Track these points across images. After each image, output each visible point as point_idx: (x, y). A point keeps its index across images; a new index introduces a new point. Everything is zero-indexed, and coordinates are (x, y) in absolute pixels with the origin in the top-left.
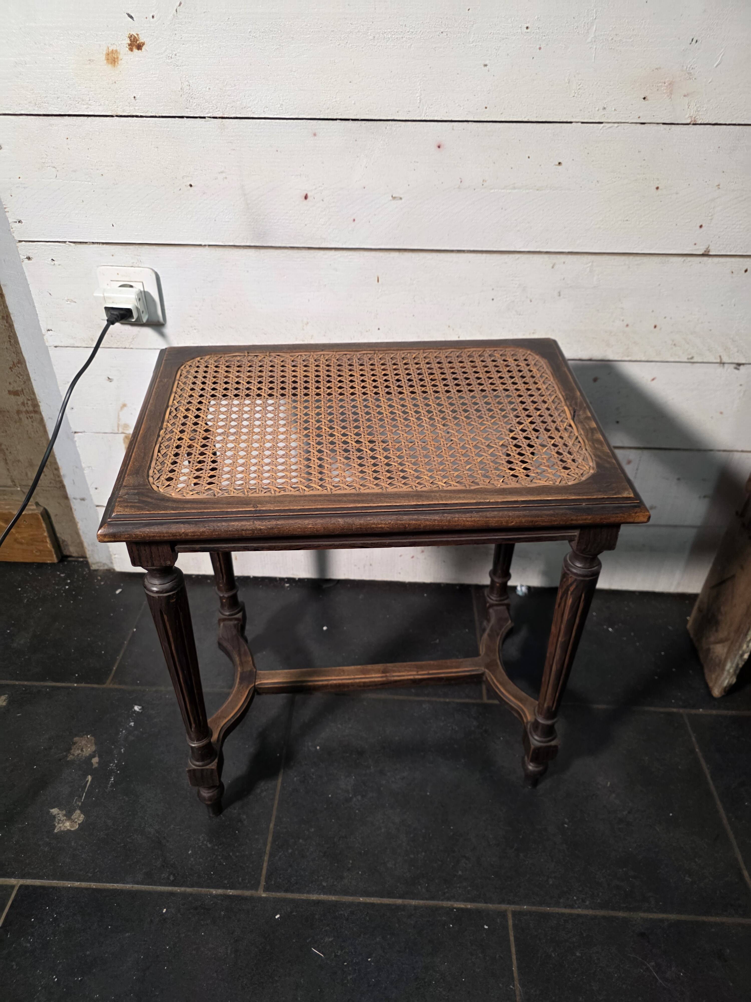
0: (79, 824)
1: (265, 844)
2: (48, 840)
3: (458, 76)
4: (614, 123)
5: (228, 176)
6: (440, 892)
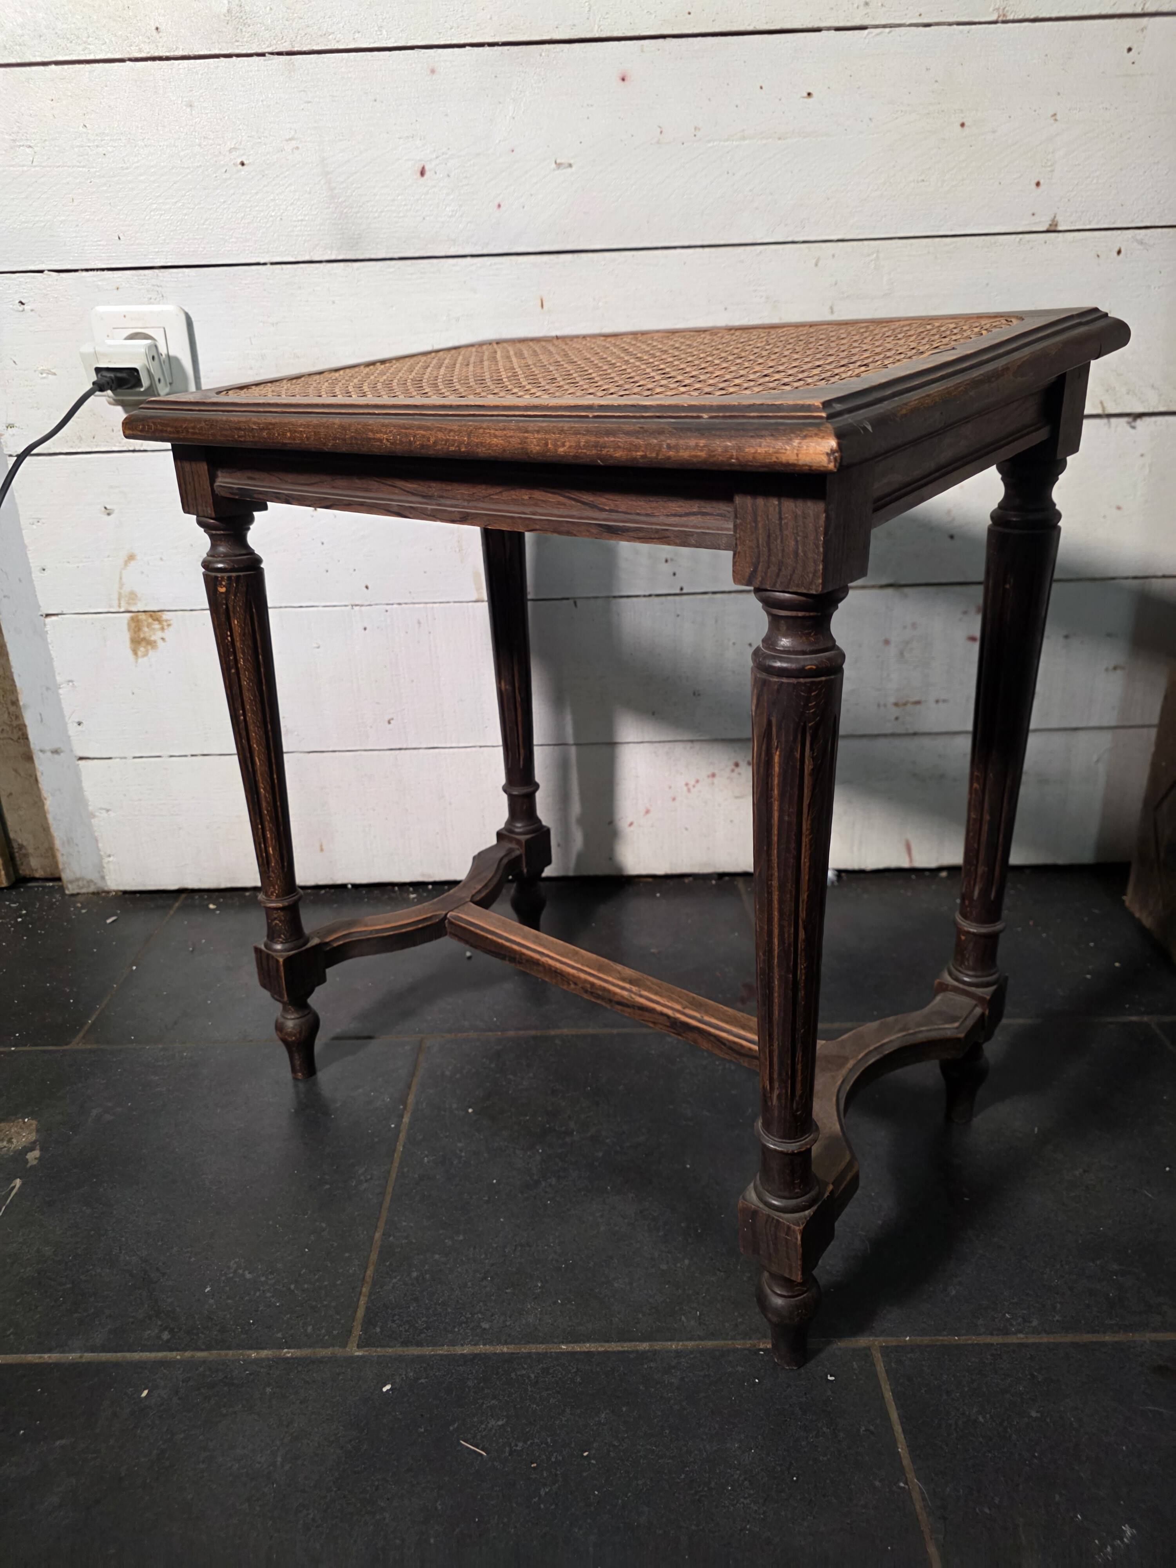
1: (364, 1267)
4: (884, 26)
5: (300, 146)
6: (727, 1325)
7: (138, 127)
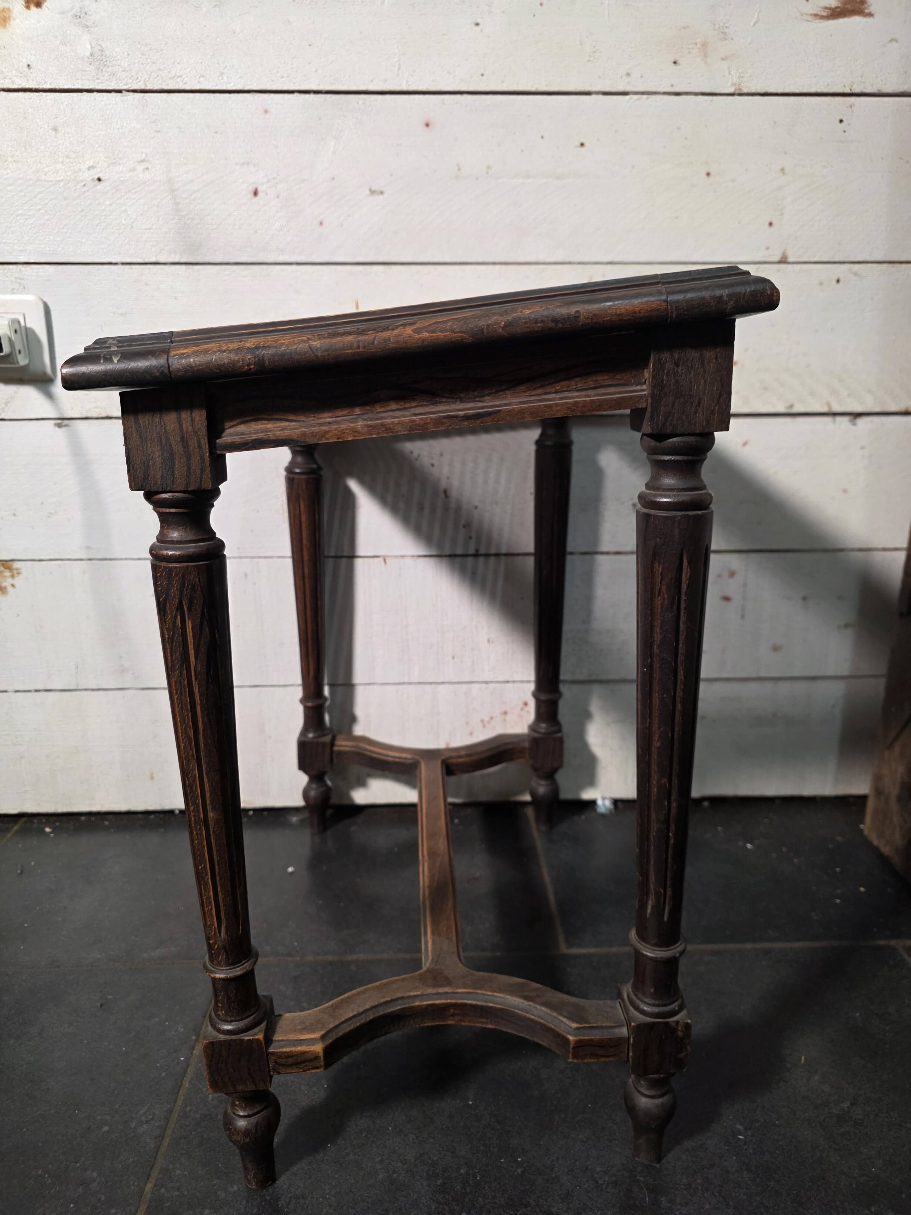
3: (445, 39)
4: (643, 93)
5: (150, 167)
7: (8, 146)
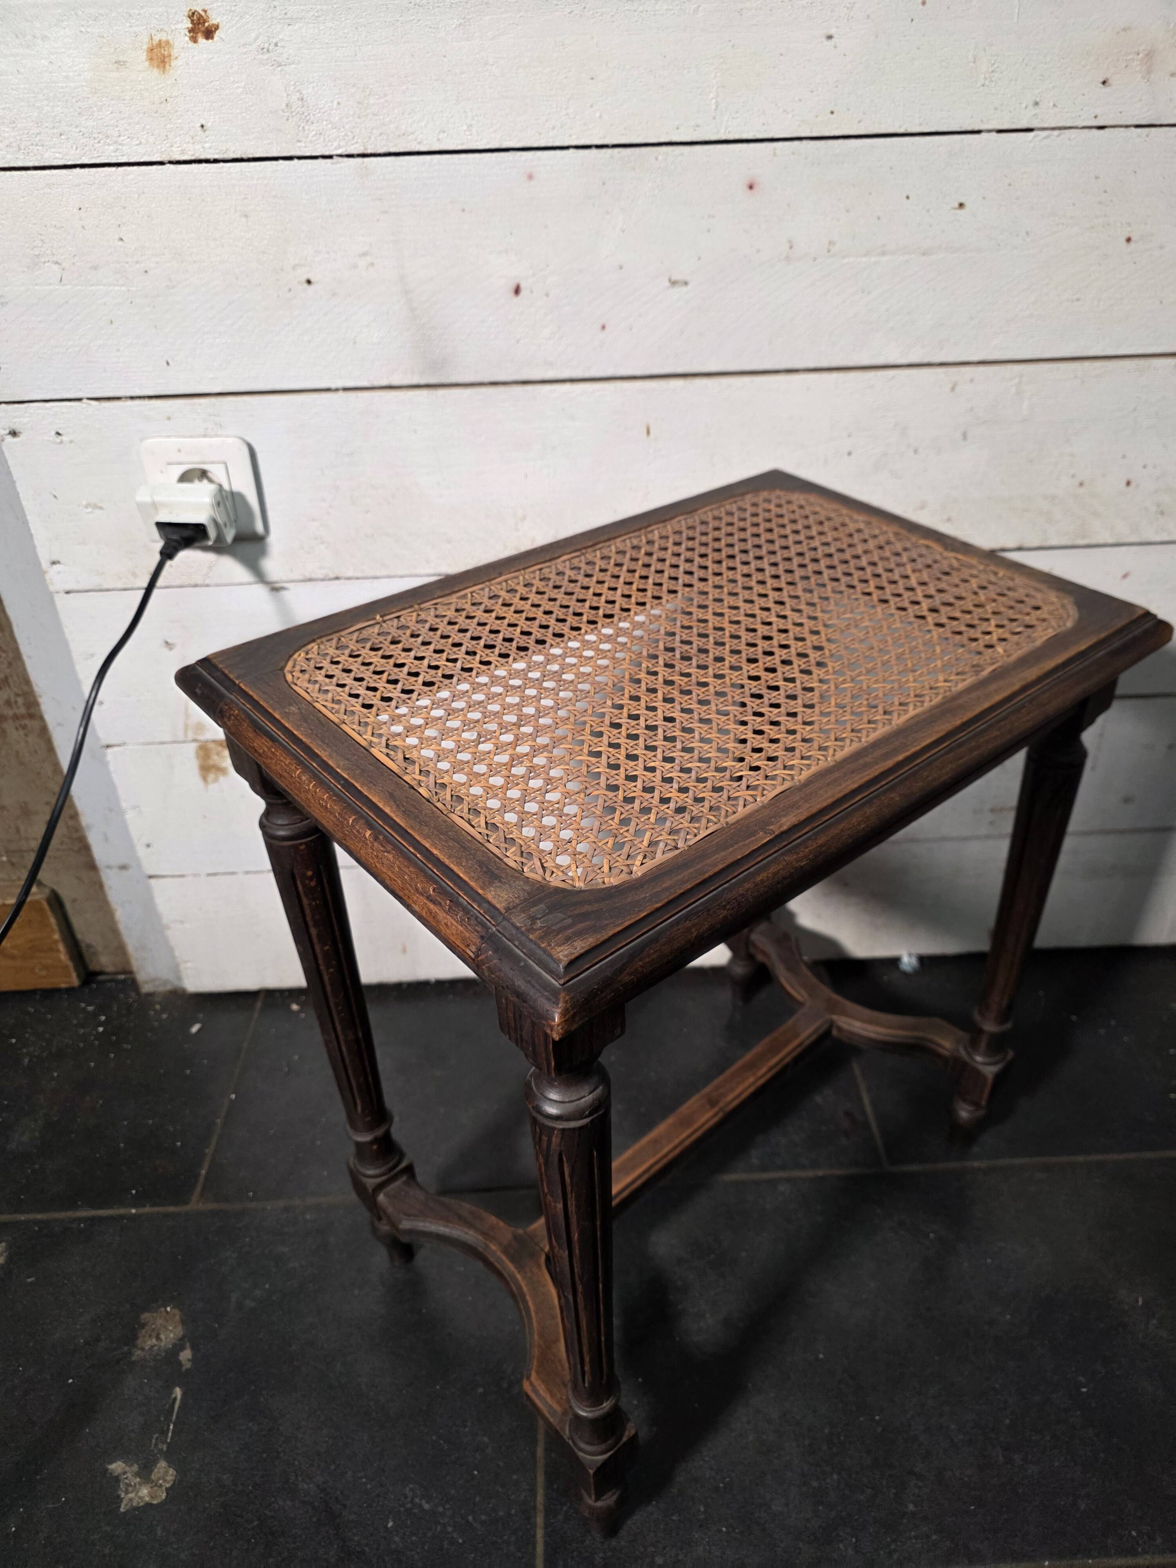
0: (167, 1490)
1: (533, 1491)
2: (108, 1529)
3: (782, 58)
4: (1053, 129)
5: (375, 261)
6: (882, 1552)
7: (184, 241)
